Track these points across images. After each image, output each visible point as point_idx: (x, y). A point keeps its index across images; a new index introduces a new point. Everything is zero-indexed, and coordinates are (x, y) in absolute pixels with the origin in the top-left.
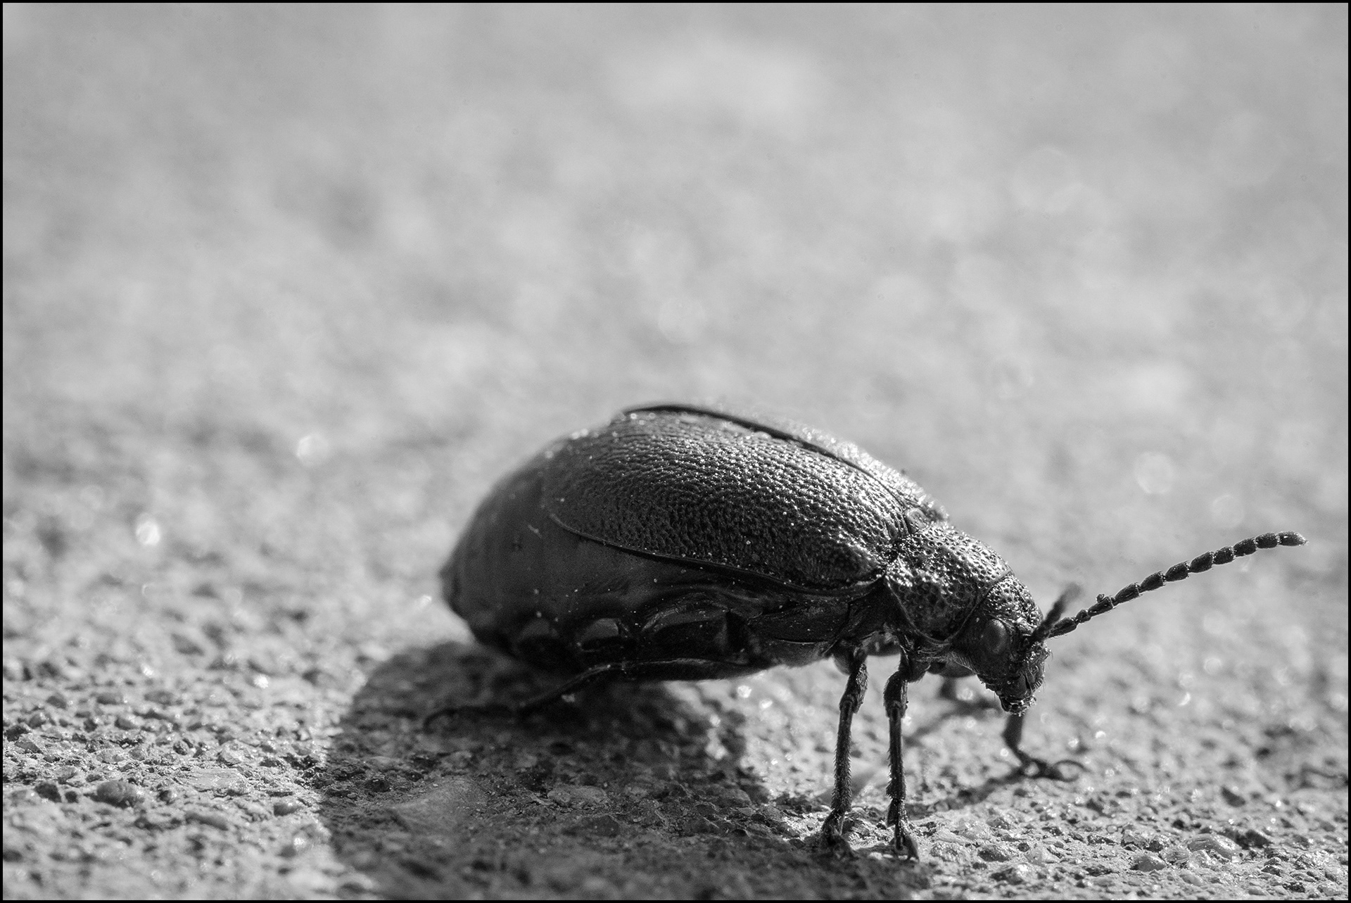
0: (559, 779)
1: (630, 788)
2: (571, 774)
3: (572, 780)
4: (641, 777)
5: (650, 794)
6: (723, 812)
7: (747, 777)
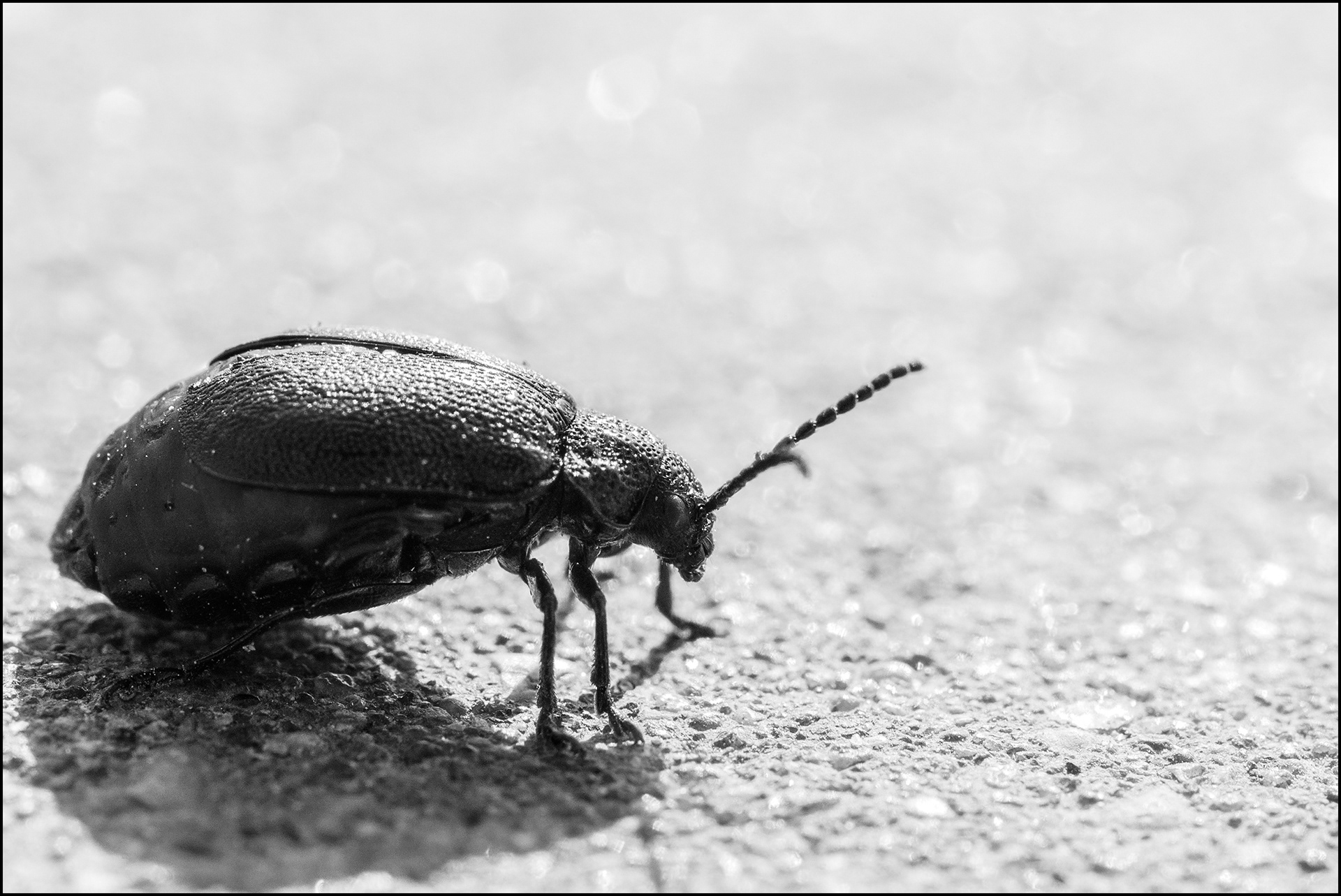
0: (261, 730)
1: (333, 726)
2: (272, 723)
3: (274, 729)
4: (338, 713)
5: (357, 727)
6: (436, 732)
7: (434, 692)
